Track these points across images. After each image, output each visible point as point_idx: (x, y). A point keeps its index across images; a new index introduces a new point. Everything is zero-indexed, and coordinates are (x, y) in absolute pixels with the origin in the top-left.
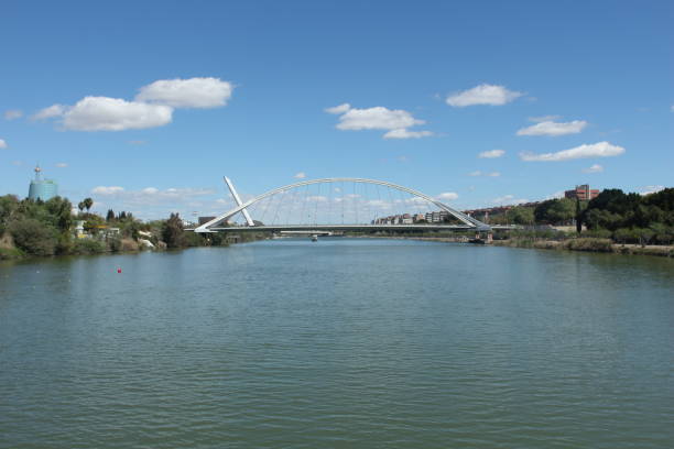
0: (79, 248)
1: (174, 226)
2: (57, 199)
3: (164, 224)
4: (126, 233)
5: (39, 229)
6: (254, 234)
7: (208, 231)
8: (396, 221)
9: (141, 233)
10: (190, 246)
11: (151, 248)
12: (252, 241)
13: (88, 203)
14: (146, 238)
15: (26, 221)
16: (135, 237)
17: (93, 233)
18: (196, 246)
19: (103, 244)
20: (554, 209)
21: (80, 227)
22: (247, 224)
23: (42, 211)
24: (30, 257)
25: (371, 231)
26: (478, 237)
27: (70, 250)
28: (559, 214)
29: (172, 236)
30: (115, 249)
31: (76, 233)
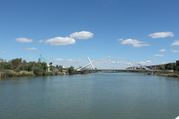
0: (48, 74)
1: (71, 69)
2: (44, 62)
3: (69, 69)
4: (59, 71)
5: (39, 69)
6: (93, 71)
7: (80, 70)
8: (132, 68)
9: (63, 71)
10: (75, 74)
11: (65, 74)
12: (92, 73)
13: (51, 63)
14: (64, 72)
15: (37, 67)
16: (62, 71)
17: (52, 71)
18: (77, 74)
19: (54, 73)
20: (169, 66)
21: (49, 69)
22: (93, 69)
23: (40, 65)
24: (37, 76)
25: (125, 71)
26: (150, 73)
27: (46, 74)
28: (171, 67)
29: (71, 71)
30: (56, 74)
31: (48, 71)
